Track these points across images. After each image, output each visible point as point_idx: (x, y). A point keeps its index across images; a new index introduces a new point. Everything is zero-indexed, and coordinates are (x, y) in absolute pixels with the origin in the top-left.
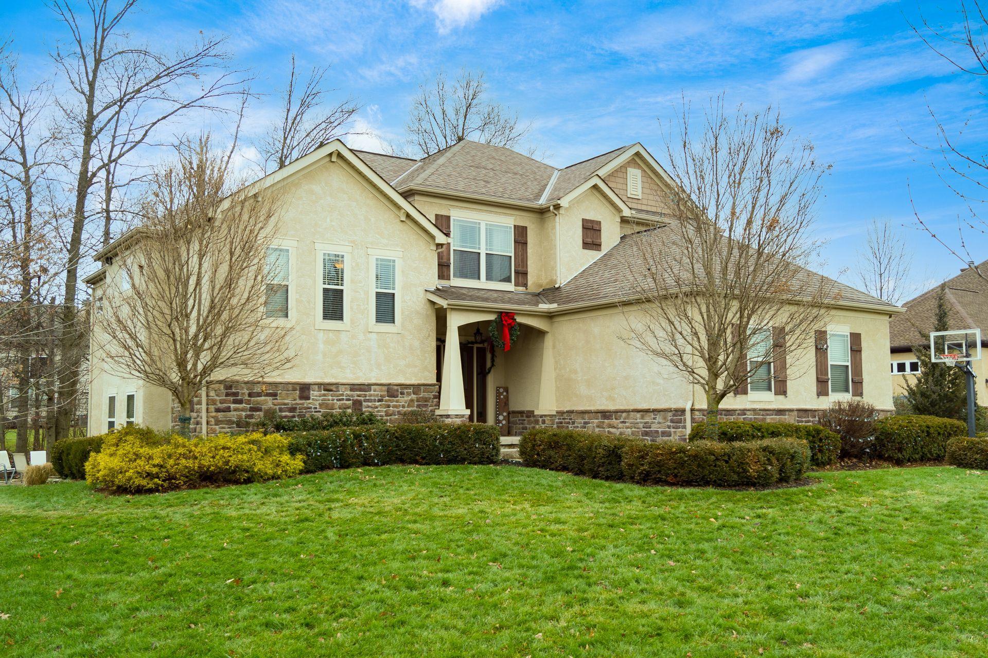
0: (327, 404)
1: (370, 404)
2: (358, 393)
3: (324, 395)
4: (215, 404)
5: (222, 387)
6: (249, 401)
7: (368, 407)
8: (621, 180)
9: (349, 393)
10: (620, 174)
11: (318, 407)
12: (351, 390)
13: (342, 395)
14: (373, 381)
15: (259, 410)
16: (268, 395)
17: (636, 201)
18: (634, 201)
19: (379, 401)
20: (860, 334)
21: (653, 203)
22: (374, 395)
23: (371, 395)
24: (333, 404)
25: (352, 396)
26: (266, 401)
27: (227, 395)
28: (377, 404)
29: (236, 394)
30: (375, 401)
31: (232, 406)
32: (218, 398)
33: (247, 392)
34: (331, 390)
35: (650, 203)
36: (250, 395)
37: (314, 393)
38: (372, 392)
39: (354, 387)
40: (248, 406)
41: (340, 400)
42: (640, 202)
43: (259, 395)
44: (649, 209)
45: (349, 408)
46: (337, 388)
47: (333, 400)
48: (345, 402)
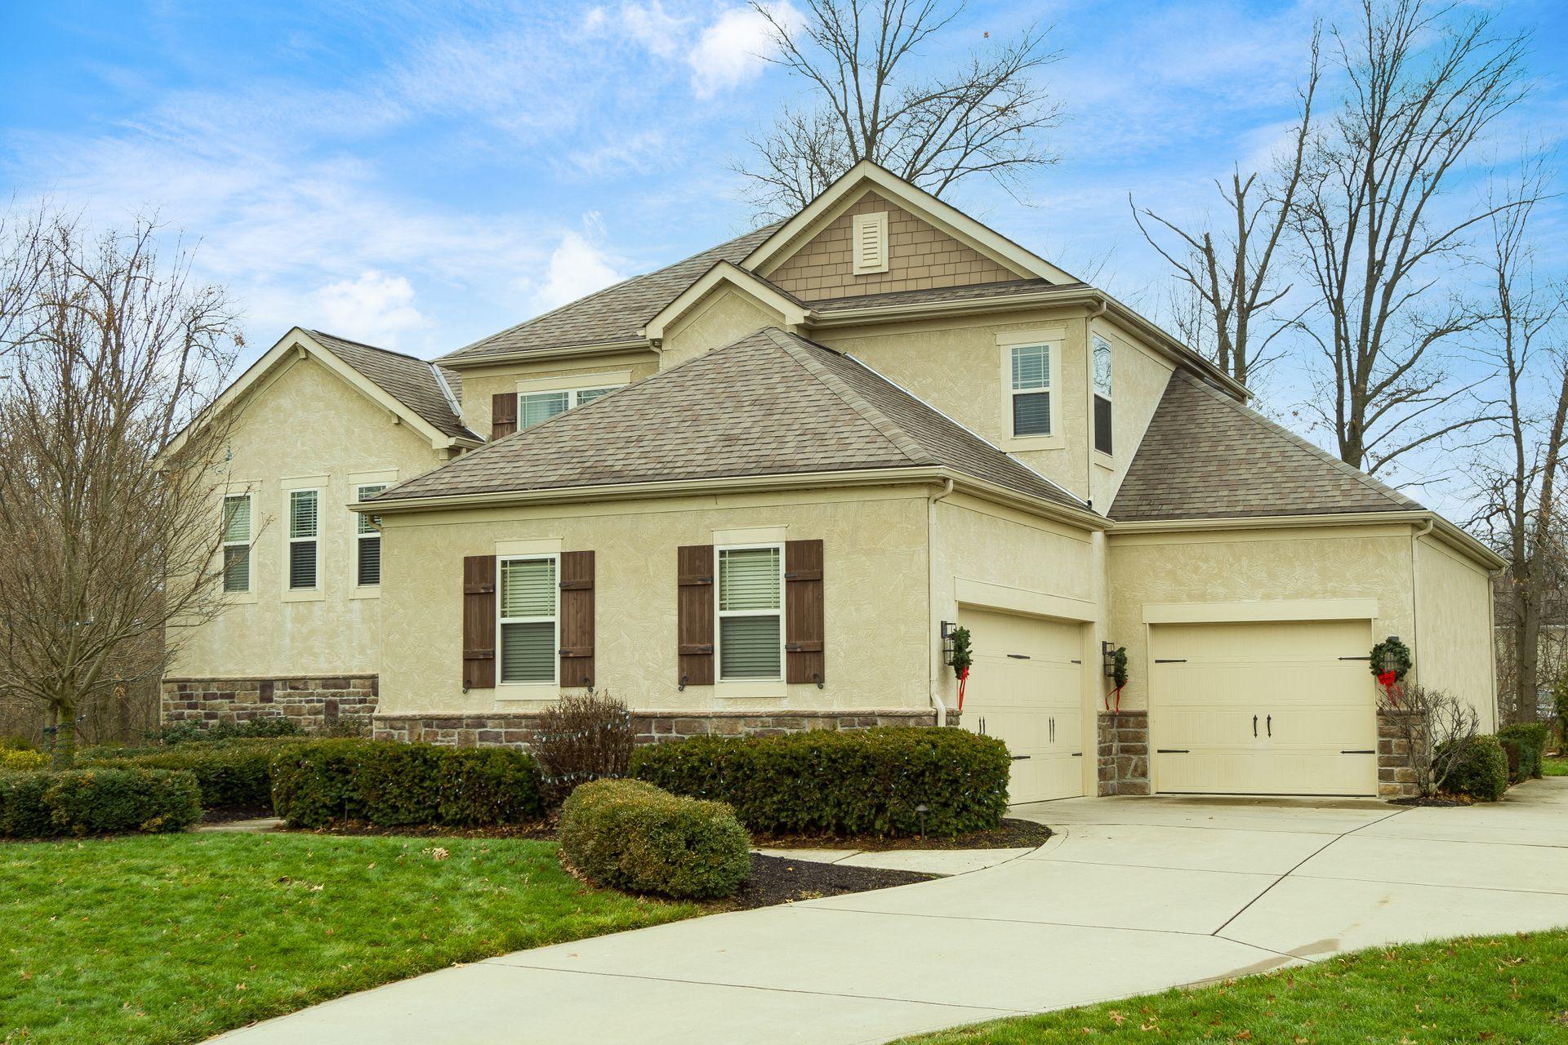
0: (293, 708)
1: (347, 707)
2: (332, 691)
3: (290, 695)
4: (168, 710)
5: (175, 686)
6: (204, 705)
7: (344, 711)
8: (842, 246)
9: (320, 691)
10: (839, 234)
11: (282, 712)
12: (324, 687)
13: (312, 694)
14: (355, 673)
15: (213, 716)
16: (223, 696)
17: (878, 279)
18: (870, 280)
19: (361, 702)
20: (820, 543)
21: (924, 272)
22: (354, 694)
23: (349, 694)
24: (300, 708)
25: (324, 695)
26: (221, 706)
27: (182, 697)
28: (358, 706)
29: (190, 697)
30: (354, 702)
31: (187, 712)
32: (171, 702)
33: (201, 692)
34: (298, 689)
35: (912, 273)
36: (205, 697)
37: (278, 693)
38: (351, 689)
39: (328, 682)
40: (203, 712)
41: (308, 702)
42: (885, 278)
43: (214, 696)
44: (911, 286)
45: (318, 713)
46: (305, 683)
47: (300, 702)
48: (316, 704)
